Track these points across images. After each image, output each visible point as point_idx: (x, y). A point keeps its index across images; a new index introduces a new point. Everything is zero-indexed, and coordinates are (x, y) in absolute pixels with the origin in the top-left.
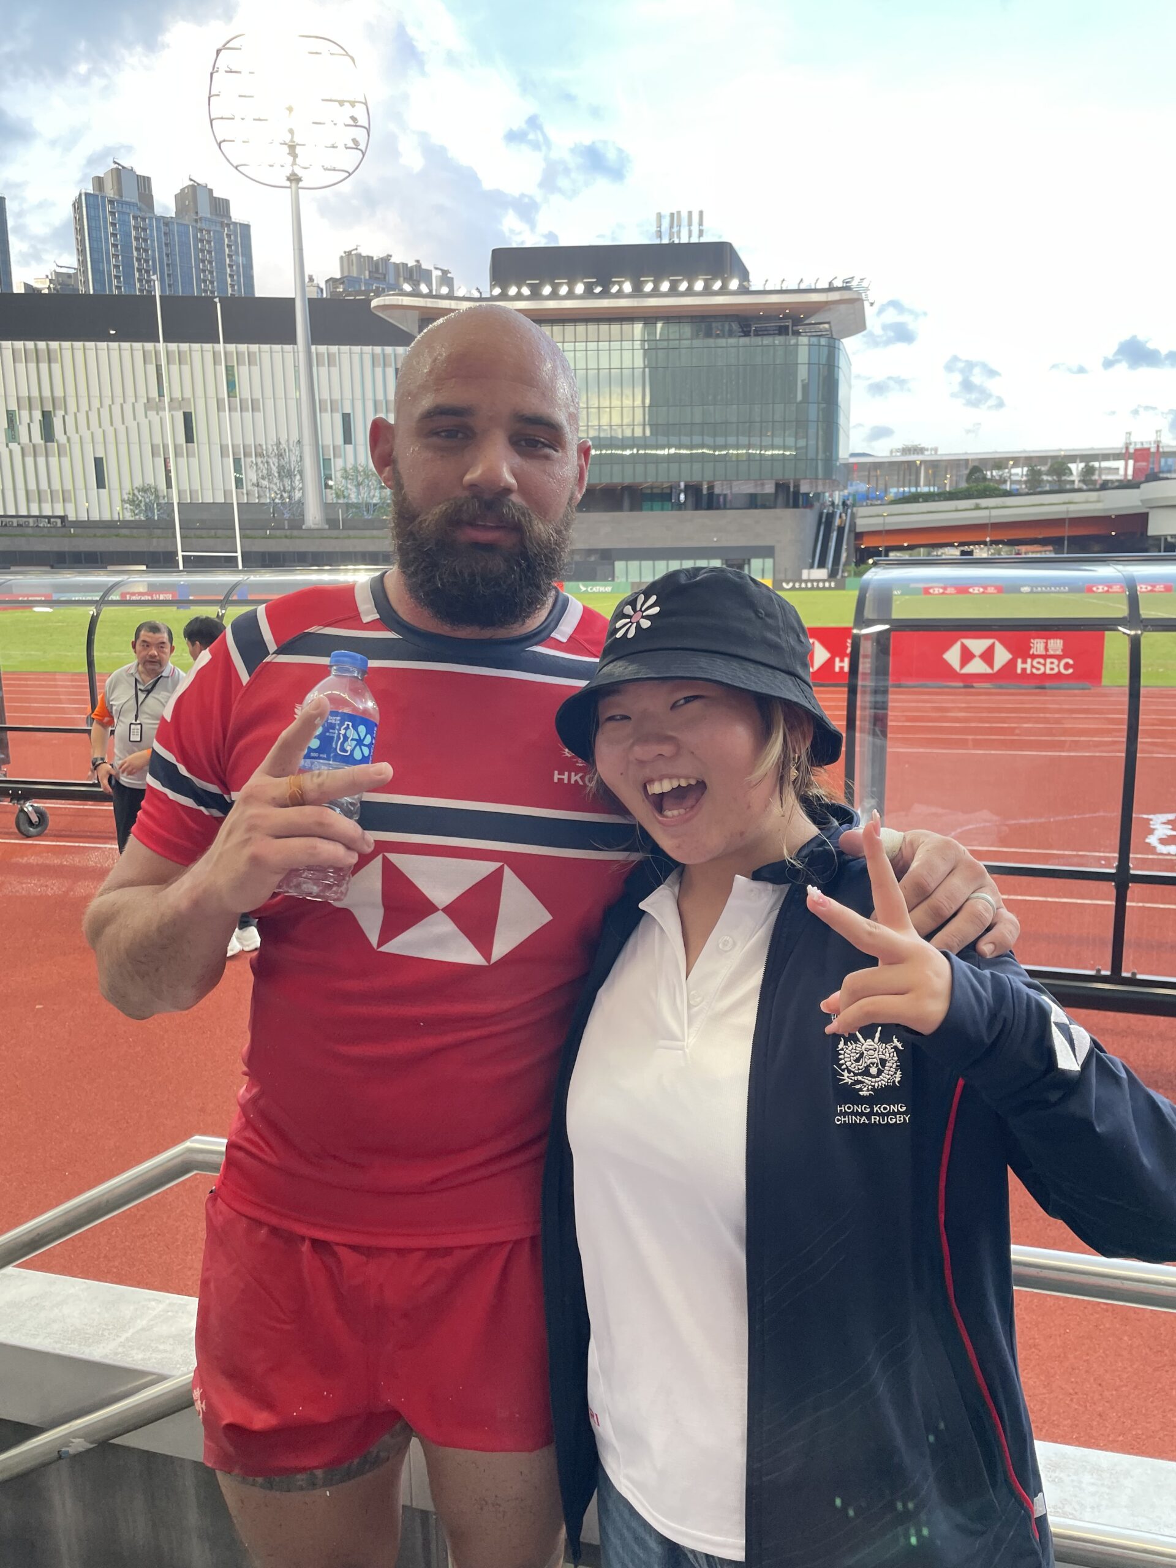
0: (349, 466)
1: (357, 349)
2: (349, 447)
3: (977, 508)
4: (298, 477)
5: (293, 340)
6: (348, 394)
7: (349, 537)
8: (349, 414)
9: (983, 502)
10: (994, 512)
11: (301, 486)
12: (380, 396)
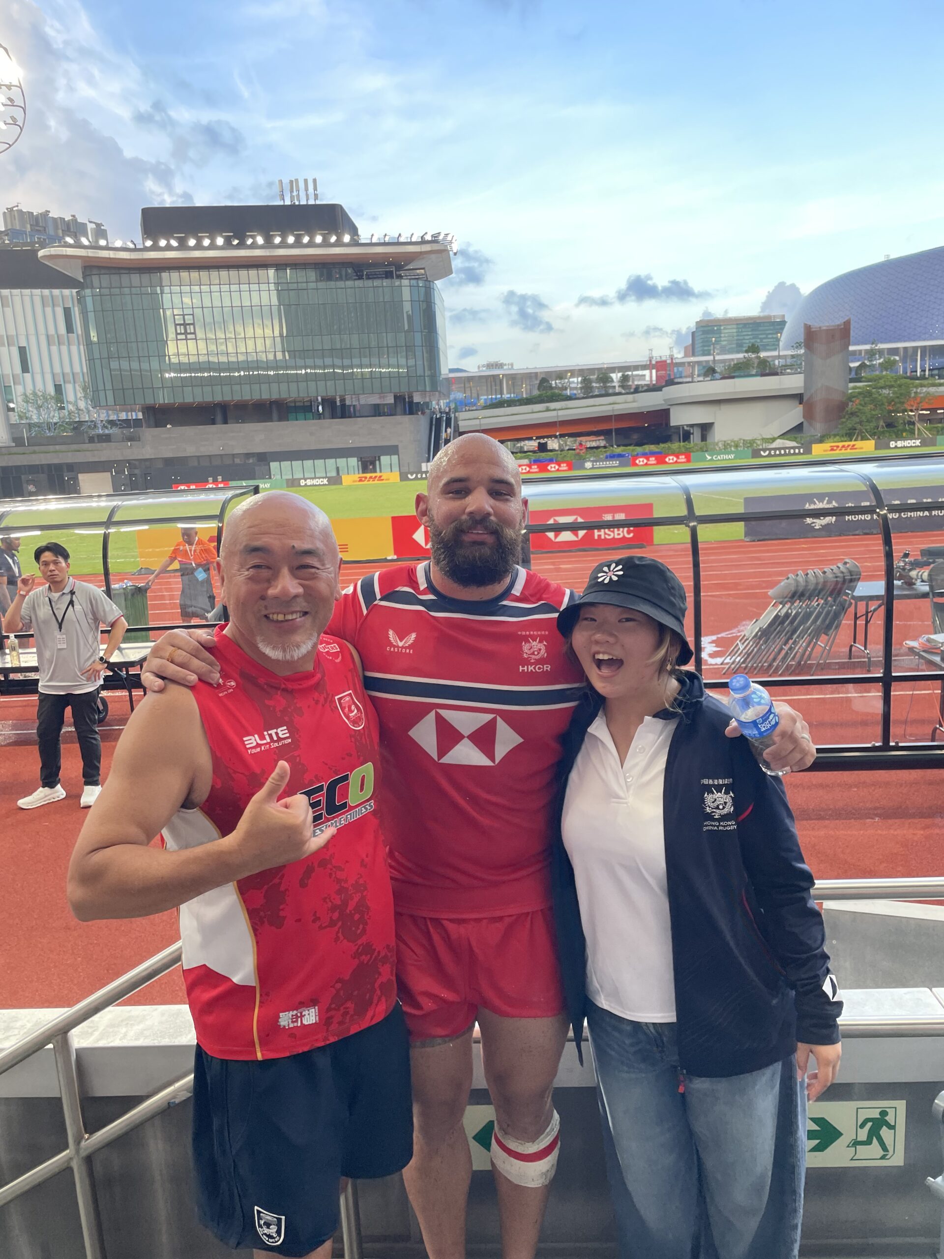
0: (29, 392)
1: (27, 292)
2: (27, 376)
3: (548, 410)
6: (22, 330)
7: (34, 452)
8: (25, 347)
9: (552, 405)
10: (561, 413)
12: (52, 331)
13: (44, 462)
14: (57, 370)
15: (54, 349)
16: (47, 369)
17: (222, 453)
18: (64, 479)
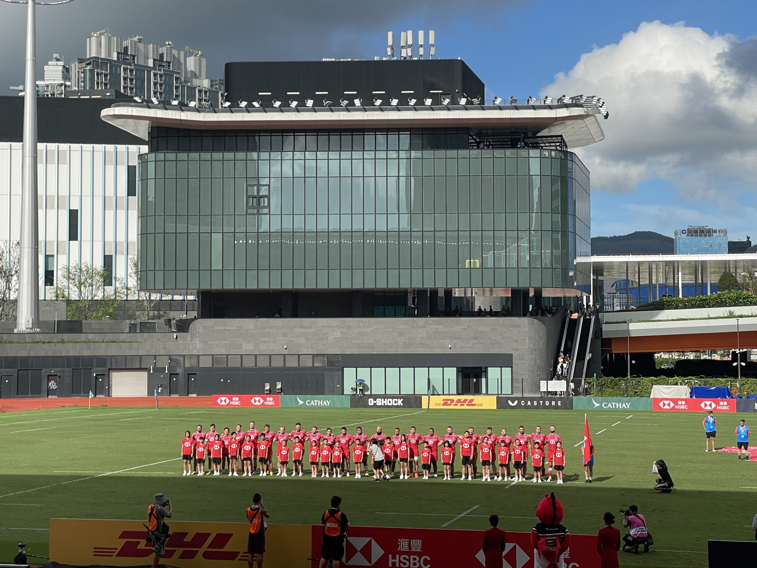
0: (73, 264)
1: (88, 147)
2: (74, 244)
4: (15, 278)
5: (18, 137)
6: (75, 191)
7: (63, 342)
8: (77, 211)
11: (17, 287)
12: (110, 193)
13: (72, 353)
14: (110, 238)
15: (110, 213)
16: (98, 236)
17: (286, 352)
18: (91, 375)
